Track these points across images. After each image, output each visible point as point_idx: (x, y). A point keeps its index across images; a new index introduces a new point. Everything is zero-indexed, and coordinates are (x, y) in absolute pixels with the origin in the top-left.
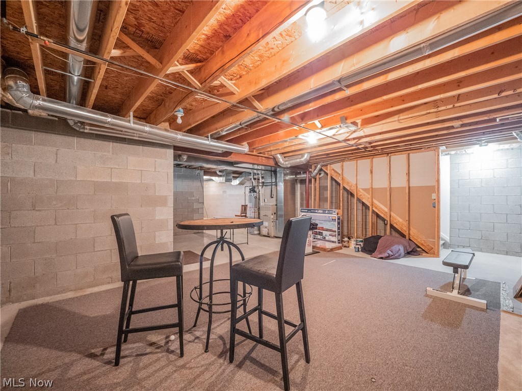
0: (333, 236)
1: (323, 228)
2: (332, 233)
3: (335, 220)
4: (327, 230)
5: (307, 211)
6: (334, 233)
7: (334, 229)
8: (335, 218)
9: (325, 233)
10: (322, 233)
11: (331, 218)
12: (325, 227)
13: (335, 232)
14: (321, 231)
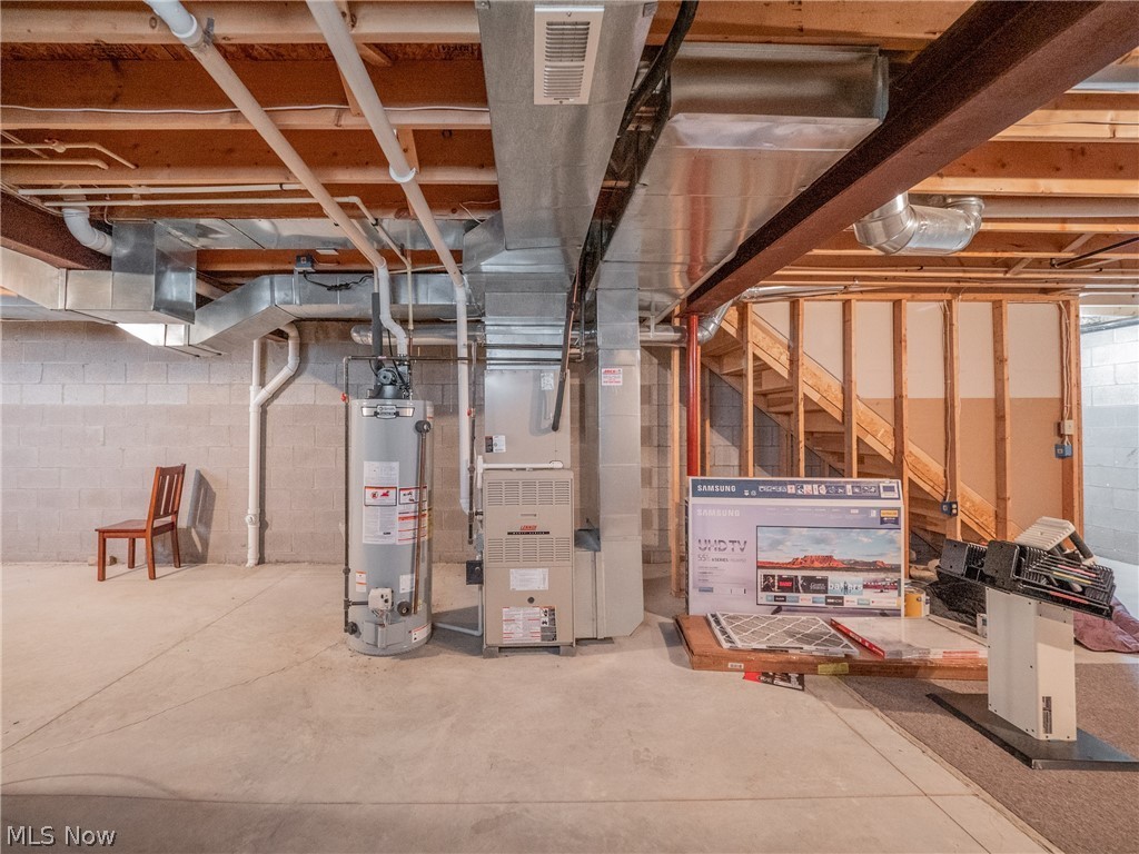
0: (883, 588)
1: (829, 558)
2: (882, 575)
3: (896, 521)
4: (852, 567)
5: (734, 489)
6: (891, 577)
7: (888, 561)
8: (893, 514)
9: (836, 580)
10: (824, 581)
11: (874, 514)
12: (840, 554)
13: (896, 569)
14: (819, 574)
